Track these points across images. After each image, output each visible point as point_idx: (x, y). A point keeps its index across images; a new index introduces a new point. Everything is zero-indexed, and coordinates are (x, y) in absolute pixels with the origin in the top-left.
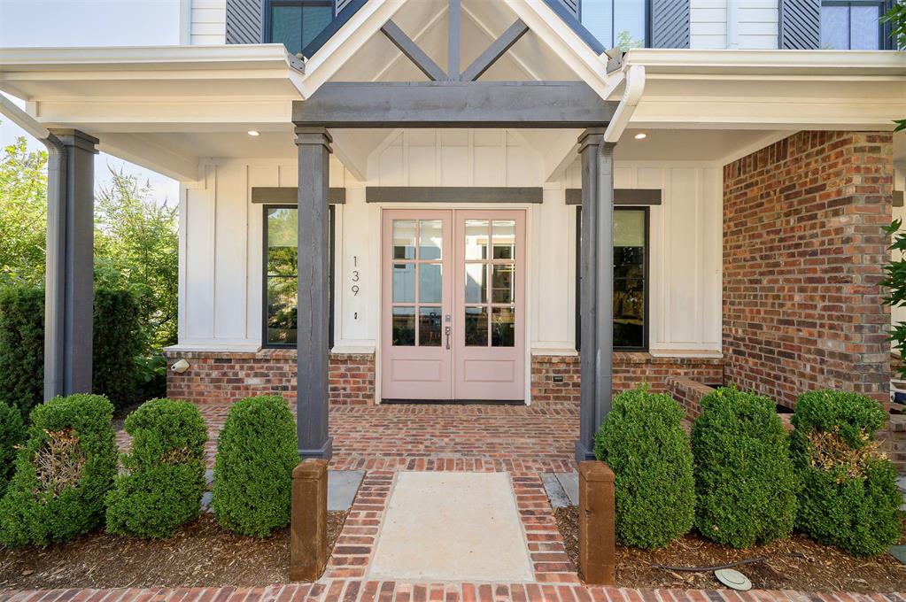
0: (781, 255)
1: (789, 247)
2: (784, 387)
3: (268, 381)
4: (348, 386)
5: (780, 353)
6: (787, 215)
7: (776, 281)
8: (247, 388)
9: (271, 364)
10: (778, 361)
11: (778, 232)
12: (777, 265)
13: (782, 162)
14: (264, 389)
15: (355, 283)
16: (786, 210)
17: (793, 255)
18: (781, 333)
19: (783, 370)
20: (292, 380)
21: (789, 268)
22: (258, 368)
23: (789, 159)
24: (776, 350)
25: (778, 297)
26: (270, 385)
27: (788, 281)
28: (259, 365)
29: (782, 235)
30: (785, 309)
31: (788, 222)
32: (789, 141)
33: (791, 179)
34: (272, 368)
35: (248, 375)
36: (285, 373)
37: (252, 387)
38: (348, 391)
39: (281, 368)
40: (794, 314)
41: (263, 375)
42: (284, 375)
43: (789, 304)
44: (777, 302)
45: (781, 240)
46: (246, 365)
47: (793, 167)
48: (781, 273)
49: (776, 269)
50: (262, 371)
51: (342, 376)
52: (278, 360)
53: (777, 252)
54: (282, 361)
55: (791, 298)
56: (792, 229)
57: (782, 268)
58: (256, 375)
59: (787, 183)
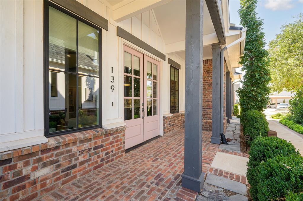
0: (206, 86)
1: (209, 84)
2: (207, 116)
3: (59, 166)
4: (114, 149)
5: (206, 109)
6: (208, 77)
7: (205, 92)
8: (34, 182)
9: (61, 150)
10: (206, 110)
11: (206, 80)
12: (205, 88)
13: (206, 65)
14: (54, 175)
15: (113, 84)
16: (208, 76)
17: (210, 86)
18: (206, 104)
19: (207, 112)
20: (80, 157)
21: (209, 89)
22: (47, 158)
23: (208, 64)
24: (205, 108)
25: (206, 96)
26: (60, 170)
27: (208, 92)
28: (49, 154)
29: (207, 81)
30: (207, 98)
31: (208, 79)
32: (209, 60)
33: (209, 69)
34: (62, 154)
35: (35, 169)
36: (74, 154)
37: (40, 179)
38: (114, 152)
39: (70, 151)
40: (210, 99)
41: (52, 163)
42: (73, 155)
43: (209, 97)
44: (205, 97)
45: (206, 83)
46: (32, 160)
47: (209, 66)
48: (207, 90)
49: (205, 89)
50: (51, 159)
51: (111, 143)
52: (67, 145)
53: (205, 85)
54: (71, 145)
55: (209, 96)
56: (210, 80)
57: (207, 89)
58: (45, 165)
59: (208, 70)
